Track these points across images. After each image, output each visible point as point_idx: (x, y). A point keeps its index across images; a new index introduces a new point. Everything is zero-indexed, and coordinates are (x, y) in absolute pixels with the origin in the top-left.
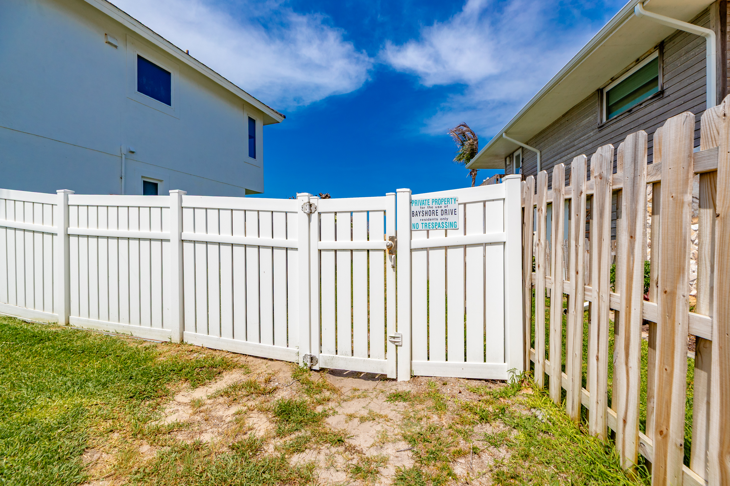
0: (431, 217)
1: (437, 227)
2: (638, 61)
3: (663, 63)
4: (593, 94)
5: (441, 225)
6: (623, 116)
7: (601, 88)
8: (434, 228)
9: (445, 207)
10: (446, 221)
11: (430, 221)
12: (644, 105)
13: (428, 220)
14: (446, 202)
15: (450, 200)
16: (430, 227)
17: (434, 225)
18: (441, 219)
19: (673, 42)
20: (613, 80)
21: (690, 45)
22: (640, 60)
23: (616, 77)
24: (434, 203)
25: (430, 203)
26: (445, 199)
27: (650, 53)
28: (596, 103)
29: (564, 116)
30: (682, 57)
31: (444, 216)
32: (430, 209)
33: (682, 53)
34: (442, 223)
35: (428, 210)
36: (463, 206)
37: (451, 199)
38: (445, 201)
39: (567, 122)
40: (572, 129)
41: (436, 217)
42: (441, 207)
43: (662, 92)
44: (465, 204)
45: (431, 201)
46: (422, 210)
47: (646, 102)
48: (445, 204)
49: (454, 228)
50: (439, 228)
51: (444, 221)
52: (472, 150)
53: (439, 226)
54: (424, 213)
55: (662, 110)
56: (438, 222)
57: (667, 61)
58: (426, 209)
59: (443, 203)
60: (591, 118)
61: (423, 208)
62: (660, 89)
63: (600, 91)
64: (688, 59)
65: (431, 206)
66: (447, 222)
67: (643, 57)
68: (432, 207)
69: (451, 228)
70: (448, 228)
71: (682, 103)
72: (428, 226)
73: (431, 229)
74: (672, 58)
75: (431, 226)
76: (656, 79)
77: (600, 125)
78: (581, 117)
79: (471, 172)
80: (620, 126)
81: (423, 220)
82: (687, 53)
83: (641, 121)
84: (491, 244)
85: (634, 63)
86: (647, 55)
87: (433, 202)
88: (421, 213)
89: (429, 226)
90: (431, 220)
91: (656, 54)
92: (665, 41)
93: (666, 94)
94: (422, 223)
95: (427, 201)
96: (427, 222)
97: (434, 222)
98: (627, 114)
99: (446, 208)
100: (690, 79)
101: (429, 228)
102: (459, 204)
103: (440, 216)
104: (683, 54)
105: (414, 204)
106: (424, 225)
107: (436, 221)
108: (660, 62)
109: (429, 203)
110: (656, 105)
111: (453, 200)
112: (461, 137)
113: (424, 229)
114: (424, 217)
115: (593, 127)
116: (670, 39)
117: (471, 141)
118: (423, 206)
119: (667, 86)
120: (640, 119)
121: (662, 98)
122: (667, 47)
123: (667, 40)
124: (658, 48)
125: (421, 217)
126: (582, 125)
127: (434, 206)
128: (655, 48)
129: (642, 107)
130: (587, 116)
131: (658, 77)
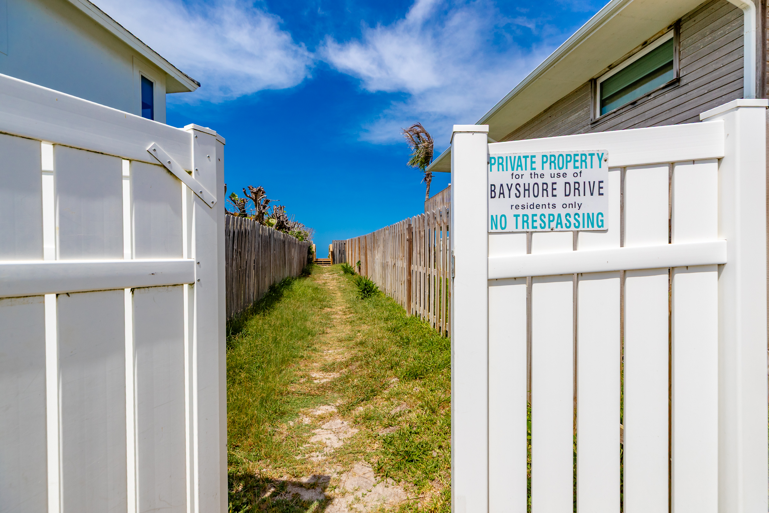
0: (540, 200)
1: (553, 225)
2: (645, 44)
3: (679, 45)
4: (585, 85)
5: (564, 221)
6: (624, 110)
7: (595, 77)
8: (547, 229)
9: (575, 175)
10: (576, 210)
11: (535, 211)
12: (652, 96)
13: (532, 206)
14: (578, 164)
15: (589, 158)
16: (535, 224)
17: (546, 220)
18: (564, 206)
19: (693, 19)
20: (611, 67)
21: (717, 23)
22: (648, 42)
23: (615, 64)
24: (547, 165)
25: (538, 165)
26: (576, 155)
27: (661, 34)
28: (587, 95)
29: (546, 111)
30: (706, 38)
31: (571, 199)
32: (536, 180)
33: (706, 33)
34: (568, 215)
35: (532, 182)
36: (618, 173)
37: (592, 155)
38: (576, 161)
39: (549, 118)
40: (556, 127)
41: (551, 200)
42: (565, 175)
43: (678, 80)
44: (623, 169)
45: (538, 160)
46: (515, 181)
47: (656, 93)
48: (575, 167)
49: (596, 228)
50: (559, 228)
51: (572, 211)
52: (427, 153)
53: (559, 223)
54: (521, 189)
55: (677, 101)
56: (555, 212)
57: (685, 43)
58: (527, 180)
59: (571, 165)
60: (581, 113)
61: (518, 177)
62: (675, 77)
63: (593, 81)
64: (714, 40)
65: (539, 171)
66: (580, 212)
67: (652, 40)
68: (542, 176)
69: (591, 228)
70: (581, 228)
71: (706, 92)
72: (530, 221)
73: (539, 229)
74: (692, 39)
75: (539, 222)
76: (671, 64)
77: (594, 121)
78: (568, 112)
79: (425, 178)
80: (620, 122)
81: (517, 207)
82: (713, 32)
83: (648, 115)
84: (687, 268)
85: (640, 47)
86: (657, 36)
87: (543, 163)
88: (514, 191)
89: (534, 221)
90: (538, 206)
91: (671, 35)
92: (683, 19)
93: (683, 82)
94: (517, 216)
95: (529, 160)
96: (529, 212)
97: (547, 212)
98: (631, 107)
99: (578, 179)
100: (717, 63)
101: (533, 227)
102: (611, 169)
103: (560, 199)
104: (708, 33)
105: (495, 167)
106: (520, 219)
107: (551, 211)
108: (675, 43)
109: (534, 166)
110: (669, 95)
111: (595, 158)
112: (415, 139)
113: (520, 229)
114: (522, 201)
115: (584, 123)
116: (689, 17)
117: (426, 143)
118: (520, 172)
119: (685, 73)
120: (646, 113)
121: (678, 87)
122: (684, 26)
123: (685, 18)
124: (673, 27)
125: (514, 201)
126: (569, 121)
127: (547, 171)
128: (668, 28)
129: (650, 98)
130: (576, 111)
131: (672, 61)
